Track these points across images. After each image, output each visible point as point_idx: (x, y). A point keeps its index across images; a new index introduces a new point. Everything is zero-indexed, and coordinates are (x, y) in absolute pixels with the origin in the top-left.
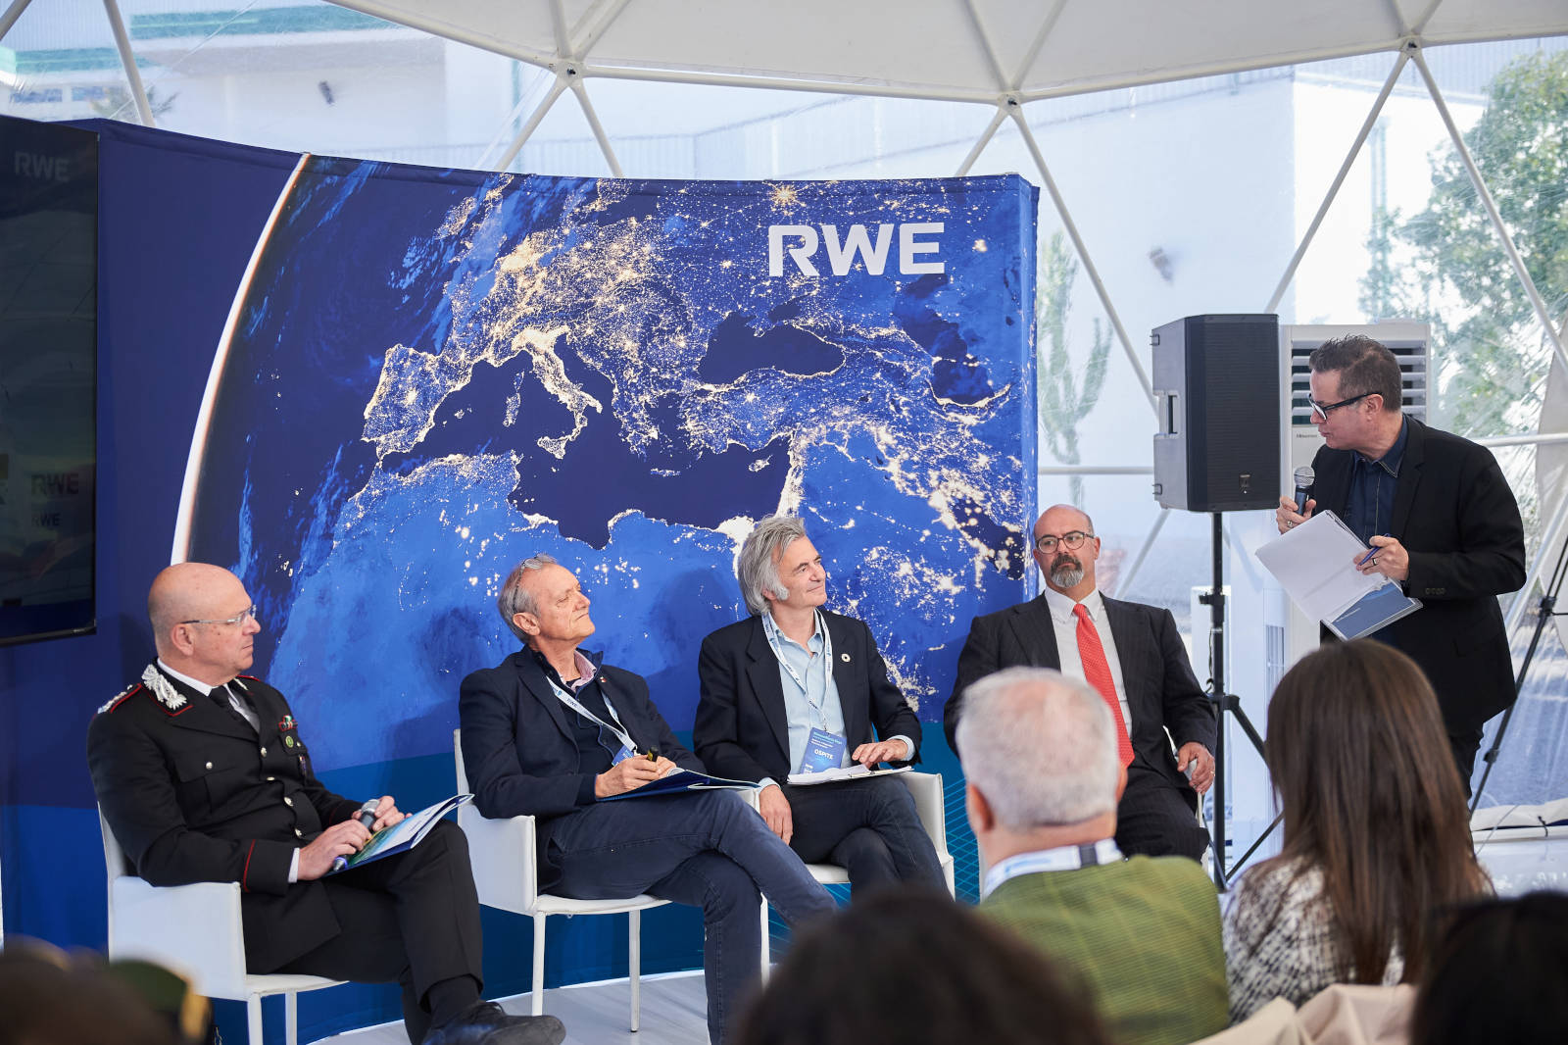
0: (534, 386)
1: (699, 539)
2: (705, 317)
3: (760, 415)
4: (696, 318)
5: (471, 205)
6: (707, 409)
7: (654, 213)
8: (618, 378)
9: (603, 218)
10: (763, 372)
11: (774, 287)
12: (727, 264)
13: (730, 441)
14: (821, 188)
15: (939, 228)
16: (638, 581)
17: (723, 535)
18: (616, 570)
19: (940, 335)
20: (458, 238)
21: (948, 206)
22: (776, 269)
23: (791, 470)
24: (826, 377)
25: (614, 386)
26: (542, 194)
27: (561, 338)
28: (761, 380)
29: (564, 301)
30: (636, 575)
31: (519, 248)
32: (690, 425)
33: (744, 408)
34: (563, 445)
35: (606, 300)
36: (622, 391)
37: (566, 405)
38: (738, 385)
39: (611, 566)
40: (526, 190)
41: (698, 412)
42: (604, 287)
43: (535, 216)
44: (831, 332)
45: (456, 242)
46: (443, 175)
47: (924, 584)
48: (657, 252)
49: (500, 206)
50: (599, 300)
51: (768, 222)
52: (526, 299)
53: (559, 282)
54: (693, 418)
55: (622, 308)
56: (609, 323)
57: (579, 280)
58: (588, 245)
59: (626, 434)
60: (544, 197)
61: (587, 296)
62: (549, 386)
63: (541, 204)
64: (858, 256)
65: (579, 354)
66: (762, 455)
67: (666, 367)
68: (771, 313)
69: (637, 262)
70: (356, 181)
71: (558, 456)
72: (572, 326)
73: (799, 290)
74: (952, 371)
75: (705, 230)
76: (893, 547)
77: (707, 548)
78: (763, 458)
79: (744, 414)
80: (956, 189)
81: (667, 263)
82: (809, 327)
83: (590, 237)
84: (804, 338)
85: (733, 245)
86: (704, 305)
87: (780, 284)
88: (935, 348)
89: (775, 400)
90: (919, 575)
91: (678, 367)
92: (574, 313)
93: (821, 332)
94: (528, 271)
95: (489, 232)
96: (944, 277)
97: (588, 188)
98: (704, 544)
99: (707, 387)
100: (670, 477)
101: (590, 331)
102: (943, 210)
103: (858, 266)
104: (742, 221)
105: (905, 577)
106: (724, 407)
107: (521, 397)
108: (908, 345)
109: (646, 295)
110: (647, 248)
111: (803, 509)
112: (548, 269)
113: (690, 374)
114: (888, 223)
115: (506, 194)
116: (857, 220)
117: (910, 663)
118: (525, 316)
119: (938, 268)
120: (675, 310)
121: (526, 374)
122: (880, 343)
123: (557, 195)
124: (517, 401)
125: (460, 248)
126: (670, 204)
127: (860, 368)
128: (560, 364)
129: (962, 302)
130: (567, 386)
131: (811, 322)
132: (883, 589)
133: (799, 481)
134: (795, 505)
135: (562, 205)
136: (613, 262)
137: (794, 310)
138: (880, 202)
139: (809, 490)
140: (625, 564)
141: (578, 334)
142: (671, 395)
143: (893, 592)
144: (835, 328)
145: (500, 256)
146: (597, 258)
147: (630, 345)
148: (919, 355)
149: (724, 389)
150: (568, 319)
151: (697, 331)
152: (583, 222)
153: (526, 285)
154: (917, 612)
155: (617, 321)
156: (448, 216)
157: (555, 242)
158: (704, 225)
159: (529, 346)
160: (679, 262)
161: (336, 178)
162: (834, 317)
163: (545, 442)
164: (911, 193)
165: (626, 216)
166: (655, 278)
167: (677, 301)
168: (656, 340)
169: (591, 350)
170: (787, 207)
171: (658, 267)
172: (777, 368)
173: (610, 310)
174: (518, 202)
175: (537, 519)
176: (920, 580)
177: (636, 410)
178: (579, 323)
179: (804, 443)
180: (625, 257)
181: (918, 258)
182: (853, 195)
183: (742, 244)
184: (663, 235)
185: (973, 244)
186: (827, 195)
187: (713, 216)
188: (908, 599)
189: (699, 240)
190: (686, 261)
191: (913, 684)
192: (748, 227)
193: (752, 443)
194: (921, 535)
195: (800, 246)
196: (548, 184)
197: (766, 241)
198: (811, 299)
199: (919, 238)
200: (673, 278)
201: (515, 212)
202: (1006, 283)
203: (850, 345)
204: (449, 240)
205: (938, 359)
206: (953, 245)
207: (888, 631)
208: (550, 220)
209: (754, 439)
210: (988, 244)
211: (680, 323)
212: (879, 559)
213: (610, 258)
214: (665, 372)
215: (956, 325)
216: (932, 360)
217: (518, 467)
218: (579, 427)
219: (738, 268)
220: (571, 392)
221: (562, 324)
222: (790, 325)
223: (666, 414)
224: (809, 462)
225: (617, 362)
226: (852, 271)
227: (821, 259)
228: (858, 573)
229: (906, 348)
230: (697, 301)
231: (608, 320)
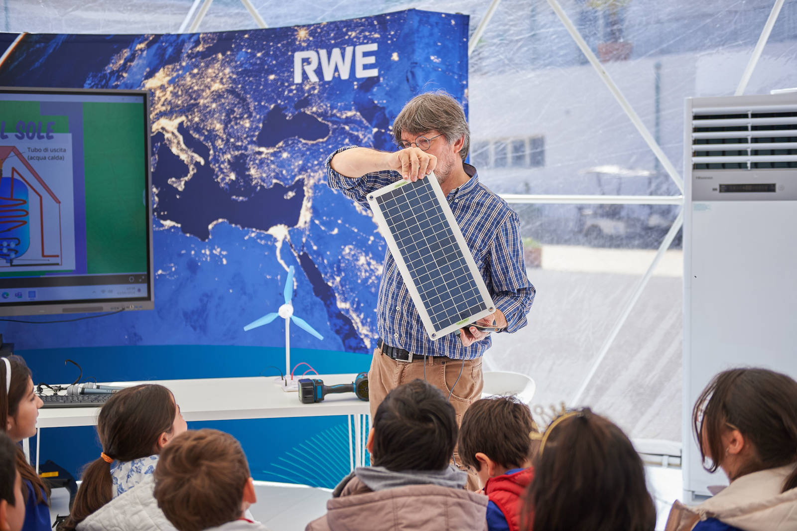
0: (165, 150)
1: (259, 236)
2: (260, 109)
3: (290, 165)
4: (255, 109)
5: (126, 53)
6: (262, 162)
7: (232, 50)
8: (212, 145)
9: (203, 55)
10: (292, 140)
11: (297, 89)
12: (272, 77)
13: (274, 181)
14: (319, 27)
15: (374, 47)
16: (226, 260)
17: (271, 236)
18: (213, 254)
19: (377, 115)
20: (118, 71)
21: (379, 33)
22: (298, 79)
23: (305, 199)
24: (322, 143)
25: (210, 150)
26: (171, 44)
27: (181, 124)
28: (290, 145)
29: (182, 102)
30: (224, 256)
31: (157, 75)
32: (253, 172)
33: (281, 162)
34: (183, 183)
35: (206, 101)
36: (215, 152)
37: (184, 161)
38: (278, 148)
39: (211, 251)
40: (162, 42)
41: (256, 164)
42: (204, 94)
43: (167, 57)
44: (324, 115)
45: (117, 74)
46: (108, 38)
47: (371, 270)
48: (233, 72)
49: (145, 53)
50: (202, 102)
51: (294, 51)
52: (161, 103)
53: (180, 93)
54: (254, 168)
55: (214, 105)
56: (207, 114)
57: (190, 91)
58: (195, 71)
59: (217, 177)
60: (172, 46)
61: (195, 99)
62: (175, 150)
63: (170, 50)
64: (336, 69)
65: (191, 132)
66: (291, 189)
67: (238, 139)
68: (295, 105)
69: (222, 79)
70: (54, 45)
71: (180, 189)
72: (187, 117)
73: (309, 91)
74: (383, 137)
75: (259, 58)
76: (357, 246)
77: (263, 242)
78: (292, 191)
79: (282, 165)
80: (382, 22)
81: (238, 79)
82: (313, 113)
83: (196, 66)
84: (311, 118)
85: (275, 66)
86: (260, 102)
87: (300, 87)
88: (374, 123)
89: (298, 156)
90: (369, 264)
91: (246, 138)
92: (187, 110)
93: (320, 115)
94: (163, 88)
95: (139, 67)
96: (378, 78)
97: (195, 39)
98: (261, 240)
99: (262, 149)
100: (242, 201)
101: (197, 119)
102: (377, 36)
103: (336, 74)
104: (280, 51)
105: (362, 265)
106: (271, 161)
107: (158, 157)
108: (361, 122)
109: (227, 98)
110: (227, 70)
111: (312, 221)
112: (174, 85)
113: (251, 142)
114: (350, 46)
115: (149, 46)
116: (335, 46)
117: (365, 318)
118: (160, 112)
119: (374, 73)
120: (243, 106)
121: (161, 144)
122: (348, 121)
123: (179, 44)
124: (156, 159)
125: (119, 77)
126: (239, 44)
127: (338, 137)
128: (181, 138)
129: (387, 94)
130: (184, 150)
131: (314, 109)
132: (353, 272)
133: (310, 205)
134: (308, 219)
135: (182, 49)
136: (209, 80)
137: (306, 103)
138: (346, 34)
139: (315, 210)
140: (219, 250)
141: (191, 121)
142: (242, 154)
143: (357, 274)
144: (326, 112)
145: (145, 79)
146: (200, 78)
147: (218, 126)
148: (367, 128)
149: (271, 150)
150: (184, 113)
151: (255, 117)
152: (193, 58)
153: (161, 95)
154: (368, 287)
155: (212, 113)
156: (112, 59)
157: (178, 70)
158: (259, 55)
159: (163, 128)
160: (245, 78)
161: (43, 44)
162: (325, 106)
163: (173, 182)
164: (360, 26)
165: (216, 53)
166: (232, 87)
167: (244, 100)
168: (233, 123)
169: (198, 130)
170: (304, 41)
171: (234, 81)
172: (299, 137)
173: (208, 107)
174: (157, 50)
175: (168, 223)
176: (369, 267)
177: (223, 163)
178: (191, 115)
179: (312, 182)
180: (215, 77)
181: (366, 67)
182: (333, 30)
183: (280, 65)
184: (236, 62)
185: (391, 56)
186: (321, 32)
187: (264, 49)
188: (364, 279)
189: (256, 64)
190: (249, 77)
191: (367, 331)
192: (284, 54)
193: (286, 182)
194: (369, 239)
195: (309, 63)
196: (175, 38)
197: (293, 62)
198: (314, 95)
199: (366, 54)
200: (242, 87)
201: (155, 55)
202: (408, 80)
203: (334, 123)
204: (113, 73)
205: (375, 130)
206: (382, 57)
207: (355, 297)
208: (175, 58)
209: (287, 179)
210: (399, 56)
211: (246, 113)
212: (349, 253)
213: (207, 77)
214: (238, 141)
215: (384, 108)
216: (372, 131)
217: (157, 195)
218: (192, 173)
219: (278, 80)
220: (186, 153)
221: (181, 116)
222: (304, 112)
223: (239, 165)
224: (314, 193)
225: (212, 136)
226: (334, 77)
227: (319, 72)
228: (339, 261)
229: (360, 123)
230: (255, 100)
231: (207, 113)
